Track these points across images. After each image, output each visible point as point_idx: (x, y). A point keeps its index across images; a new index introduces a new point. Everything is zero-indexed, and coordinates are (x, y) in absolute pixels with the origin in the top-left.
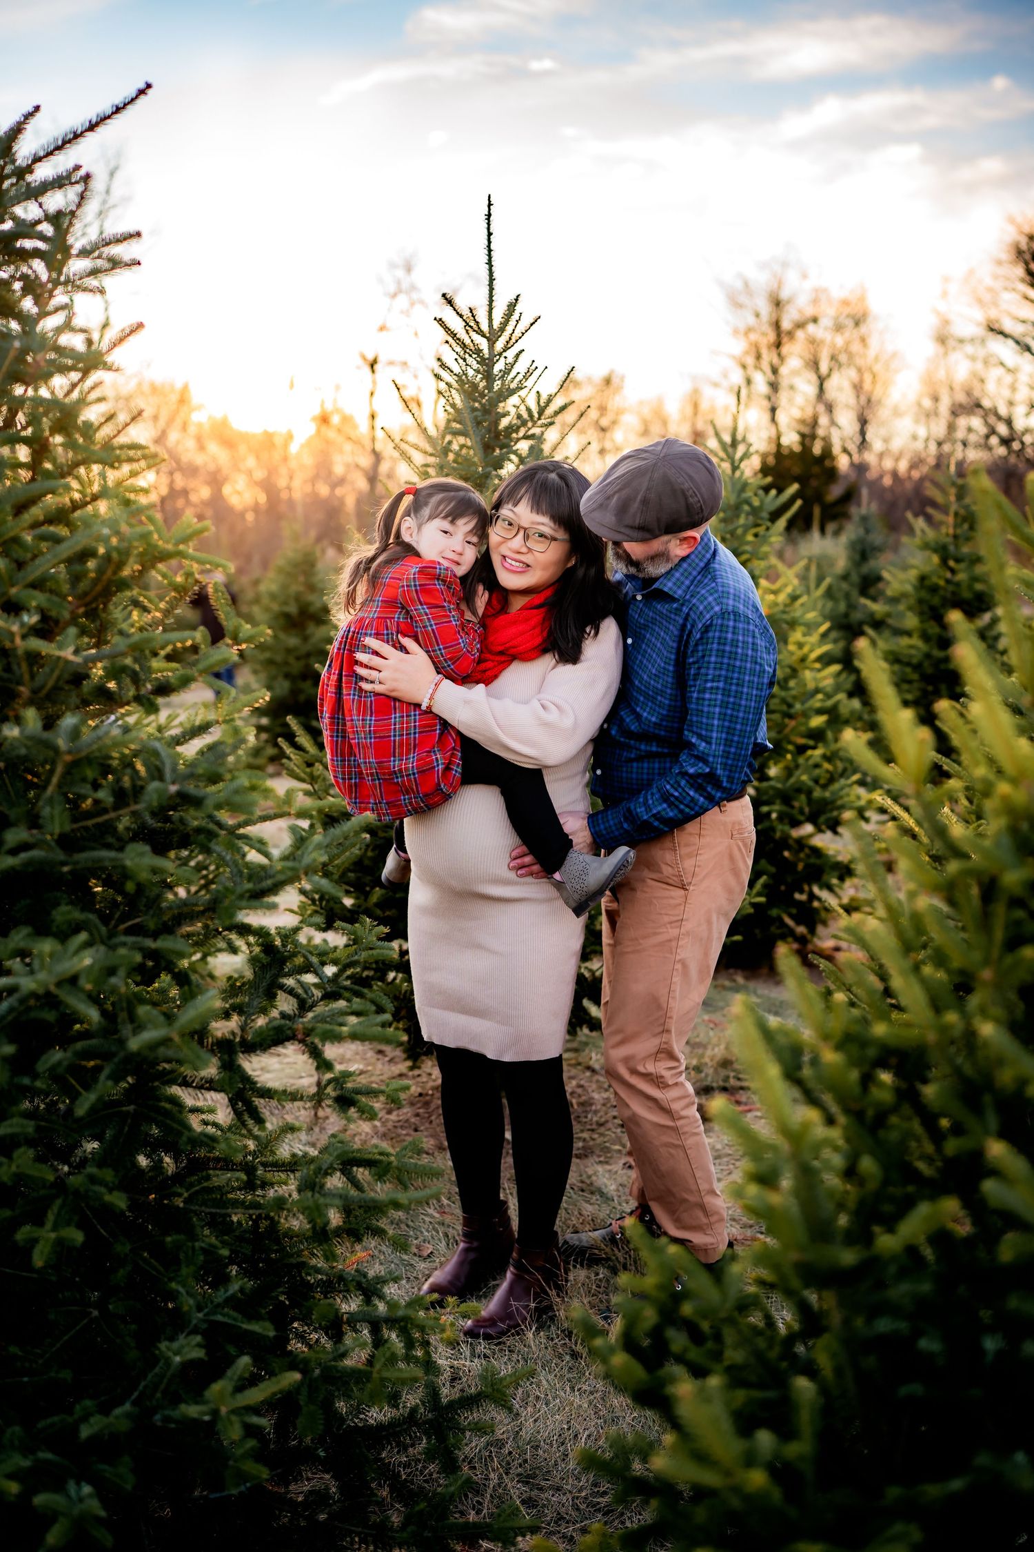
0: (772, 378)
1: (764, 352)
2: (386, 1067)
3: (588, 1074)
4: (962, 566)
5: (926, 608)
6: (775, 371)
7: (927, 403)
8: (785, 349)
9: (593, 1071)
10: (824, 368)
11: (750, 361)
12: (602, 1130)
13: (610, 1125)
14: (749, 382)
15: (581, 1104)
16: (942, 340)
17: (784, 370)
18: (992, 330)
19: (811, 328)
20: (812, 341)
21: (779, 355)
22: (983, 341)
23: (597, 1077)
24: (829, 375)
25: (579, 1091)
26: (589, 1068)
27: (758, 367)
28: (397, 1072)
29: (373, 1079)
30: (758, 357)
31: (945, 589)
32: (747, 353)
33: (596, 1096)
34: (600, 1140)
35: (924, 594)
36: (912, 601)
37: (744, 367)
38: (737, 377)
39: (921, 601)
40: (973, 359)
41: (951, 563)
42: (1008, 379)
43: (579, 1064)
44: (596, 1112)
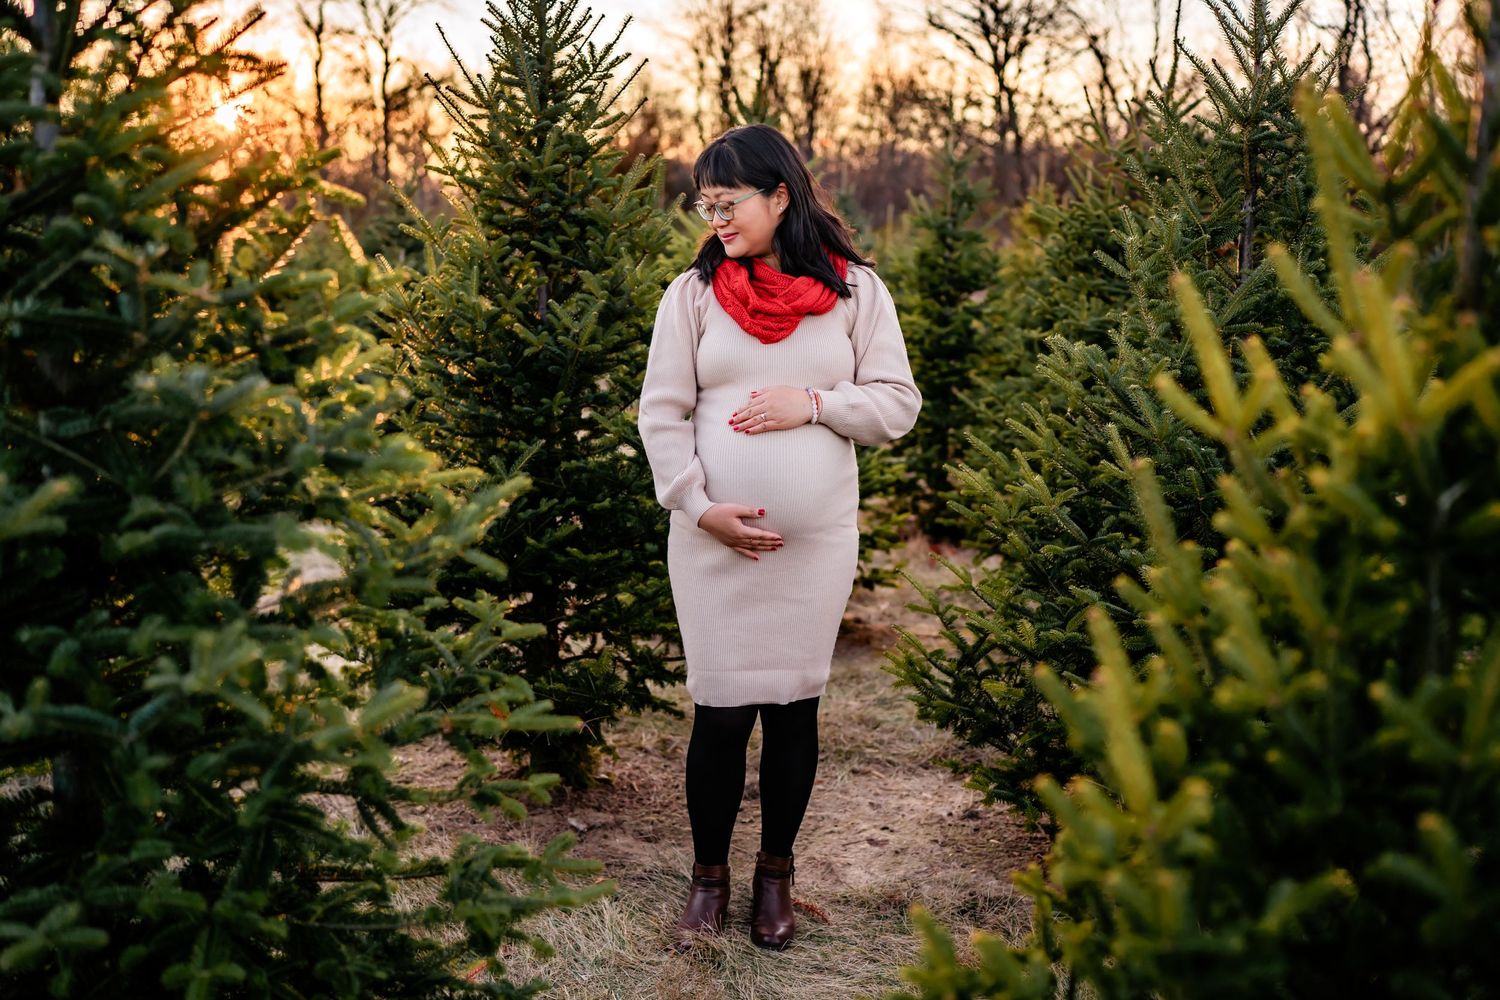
0: (723, 62)
1: (716, 36)
2: (427, 758)
3: (641, 755)
4: (958, 245)
5: (926, 285)
6: (727, 55)
7: (871, 93)
8: (736, 36)
9: (646, 752)
10: (773, 55)
11: (702, 46)
12: (668, 811)
13: (674, 806)
14: (701, 65)
15: (642, 786)
16: (884, 31)
17: (735, 55)
18: (934, 25)
19: (761, 14)
20: (763, 29)
21: (730, 40)
22: (925, 34)
23: (651, 758)
24: (777, 63)
25: (636, 772)
26: (641, 749)
27: (710, 53)
28: (440, 762)
29: (416, 770)
30: (710, 42)
31: (942, 267)
32: (698, 37)
33: (654, 777)
34: (668, 822)
35: (926, 272)
36: (914, 278)
37: (697, 51)
38: (690, 60)
39: (921, 279)
40: (916, 50)
41: (949, 241)
42: (948, 72)
43: (629, 745)
44: (658, 794)
